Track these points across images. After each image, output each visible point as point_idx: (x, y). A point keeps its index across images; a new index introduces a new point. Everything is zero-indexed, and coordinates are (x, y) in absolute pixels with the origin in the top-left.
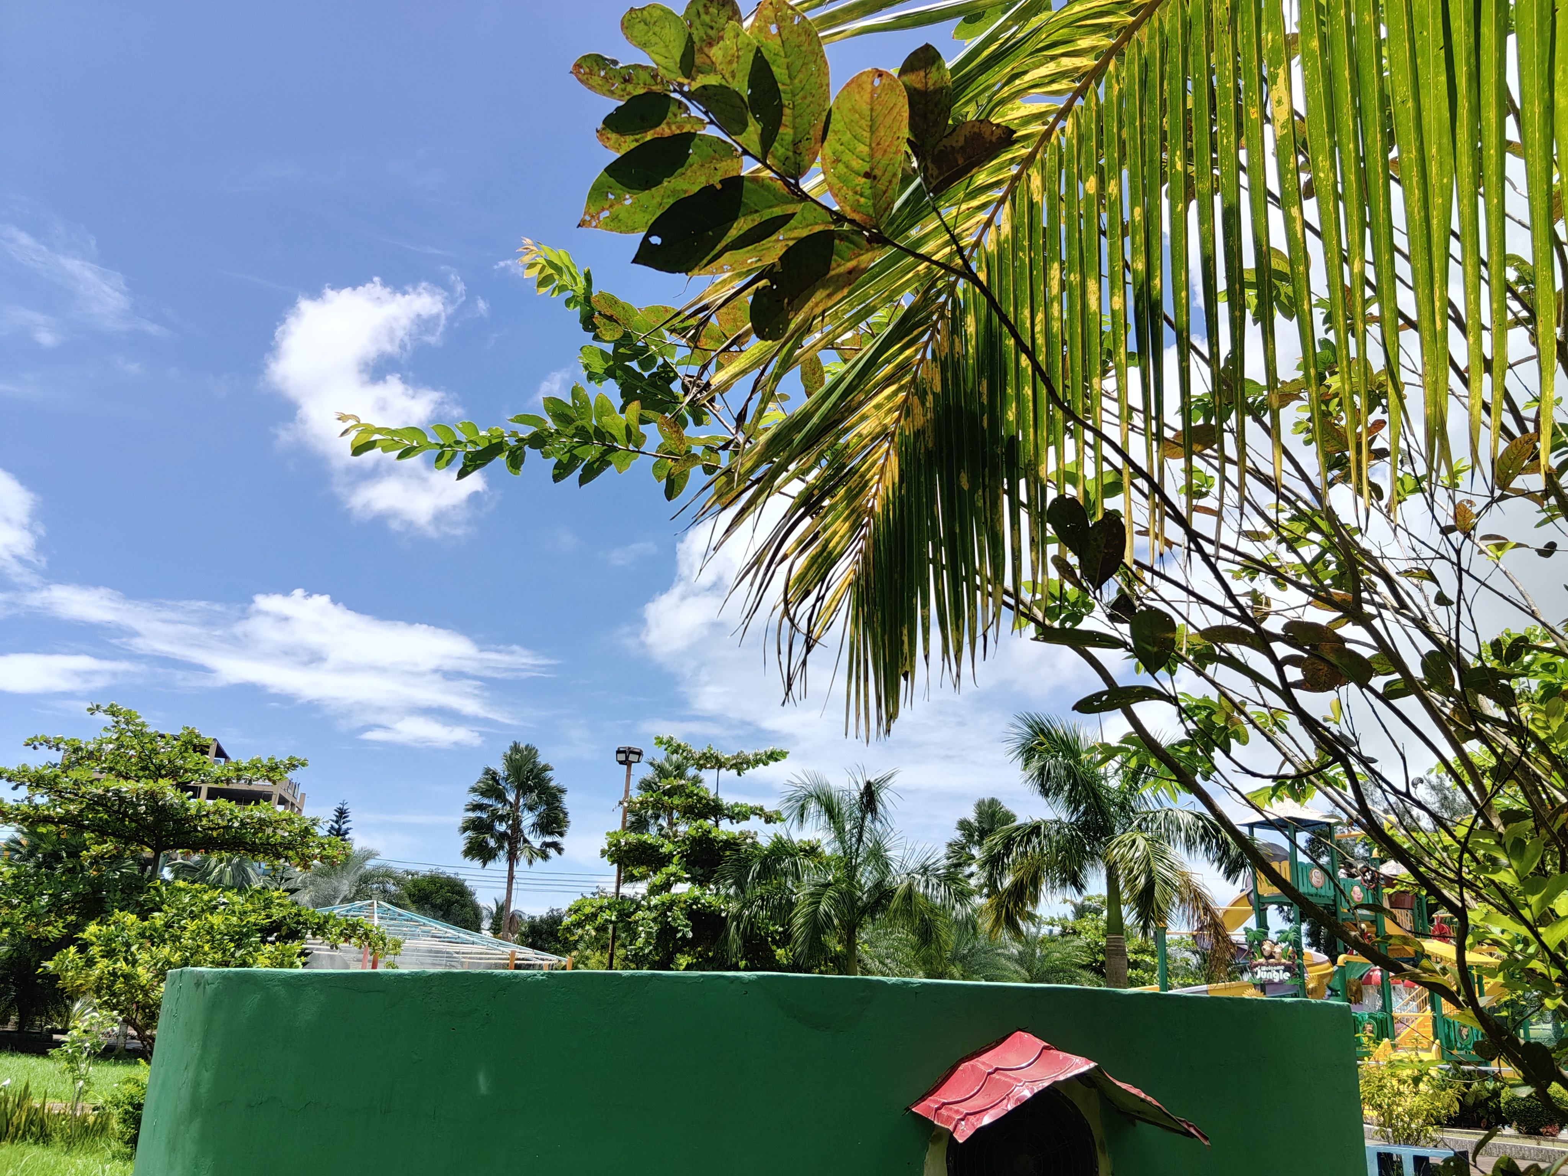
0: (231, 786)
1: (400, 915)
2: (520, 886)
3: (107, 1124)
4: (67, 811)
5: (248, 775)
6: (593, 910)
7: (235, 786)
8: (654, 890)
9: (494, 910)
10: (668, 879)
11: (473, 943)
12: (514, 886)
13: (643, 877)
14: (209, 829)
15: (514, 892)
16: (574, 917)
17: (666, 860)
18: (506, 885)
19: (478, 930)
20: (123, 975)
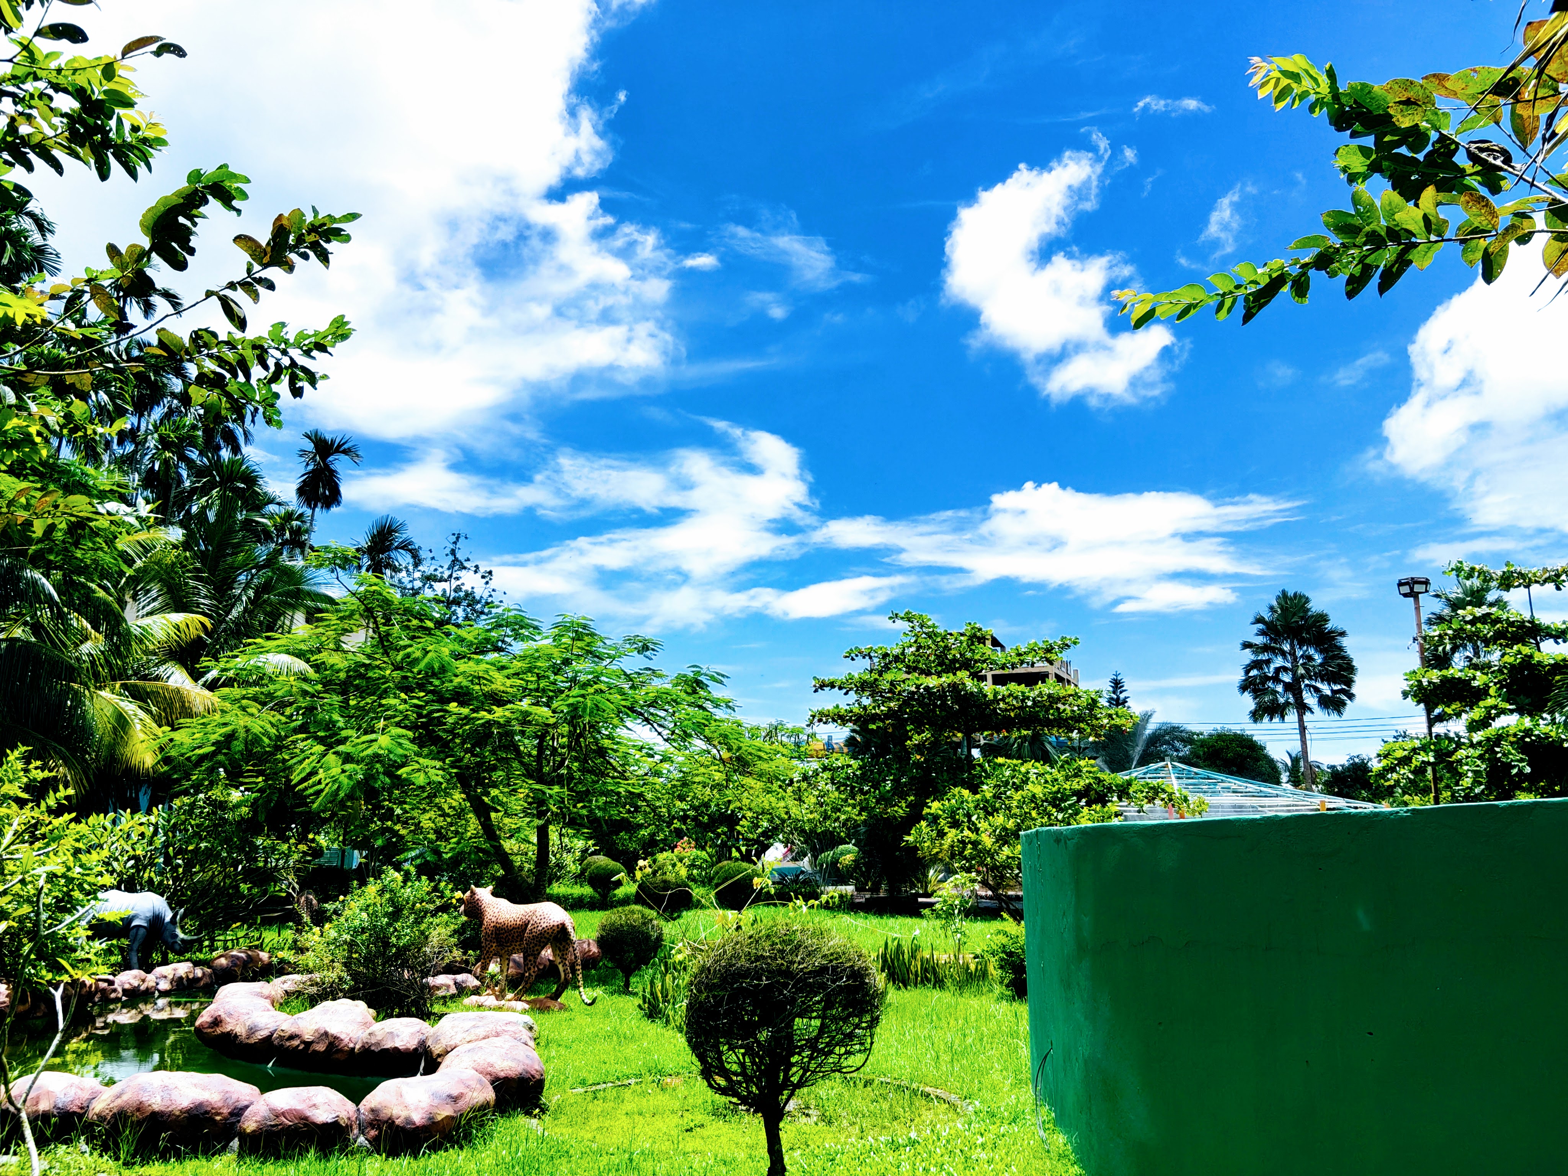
0: (1016, 671)
1: (1196, 774)
2: (1313, 736)
3: (986, 970)
4: (889, 708)
5: (1029, 658)
6: (1406, 753)
7: (1021, 670)
8: (1474, 726)
9: (1289, 763)
10: (1489, 713)
11: (1277, 796)
12: (1308, 737)
13: (1458, 715)
14: (1006, 710)
15: (1308, 743)
16: (1384, 762)
17: (1482, 693)
18: (1298, 737)
19: (1278, 782)
20: (970, 842)
